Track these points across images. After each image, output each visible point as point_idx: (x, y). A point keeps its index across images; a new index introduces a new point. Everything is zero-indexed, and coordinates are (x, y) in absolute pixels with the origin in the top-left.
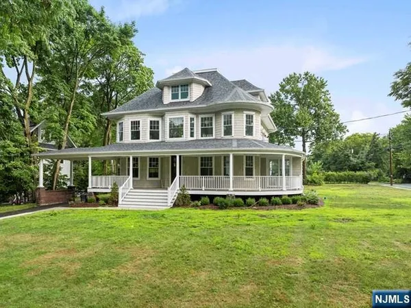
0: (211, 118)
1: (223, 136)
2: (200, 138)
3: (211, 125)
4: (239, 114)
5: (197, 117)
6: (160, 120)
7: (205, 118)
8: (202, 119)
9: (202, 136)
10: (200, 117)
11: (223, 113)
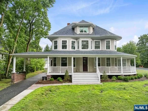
0: (99, 42)
1: (106, 49)
2: (94, 50)
3: (99, 45)
4: (112, 41)
5: (93, 40)
6: (75, 40)
7: (97, 41)
8: (95, 42)
9: (95, 49)
10: (94, 41)
11: (105, 40)
